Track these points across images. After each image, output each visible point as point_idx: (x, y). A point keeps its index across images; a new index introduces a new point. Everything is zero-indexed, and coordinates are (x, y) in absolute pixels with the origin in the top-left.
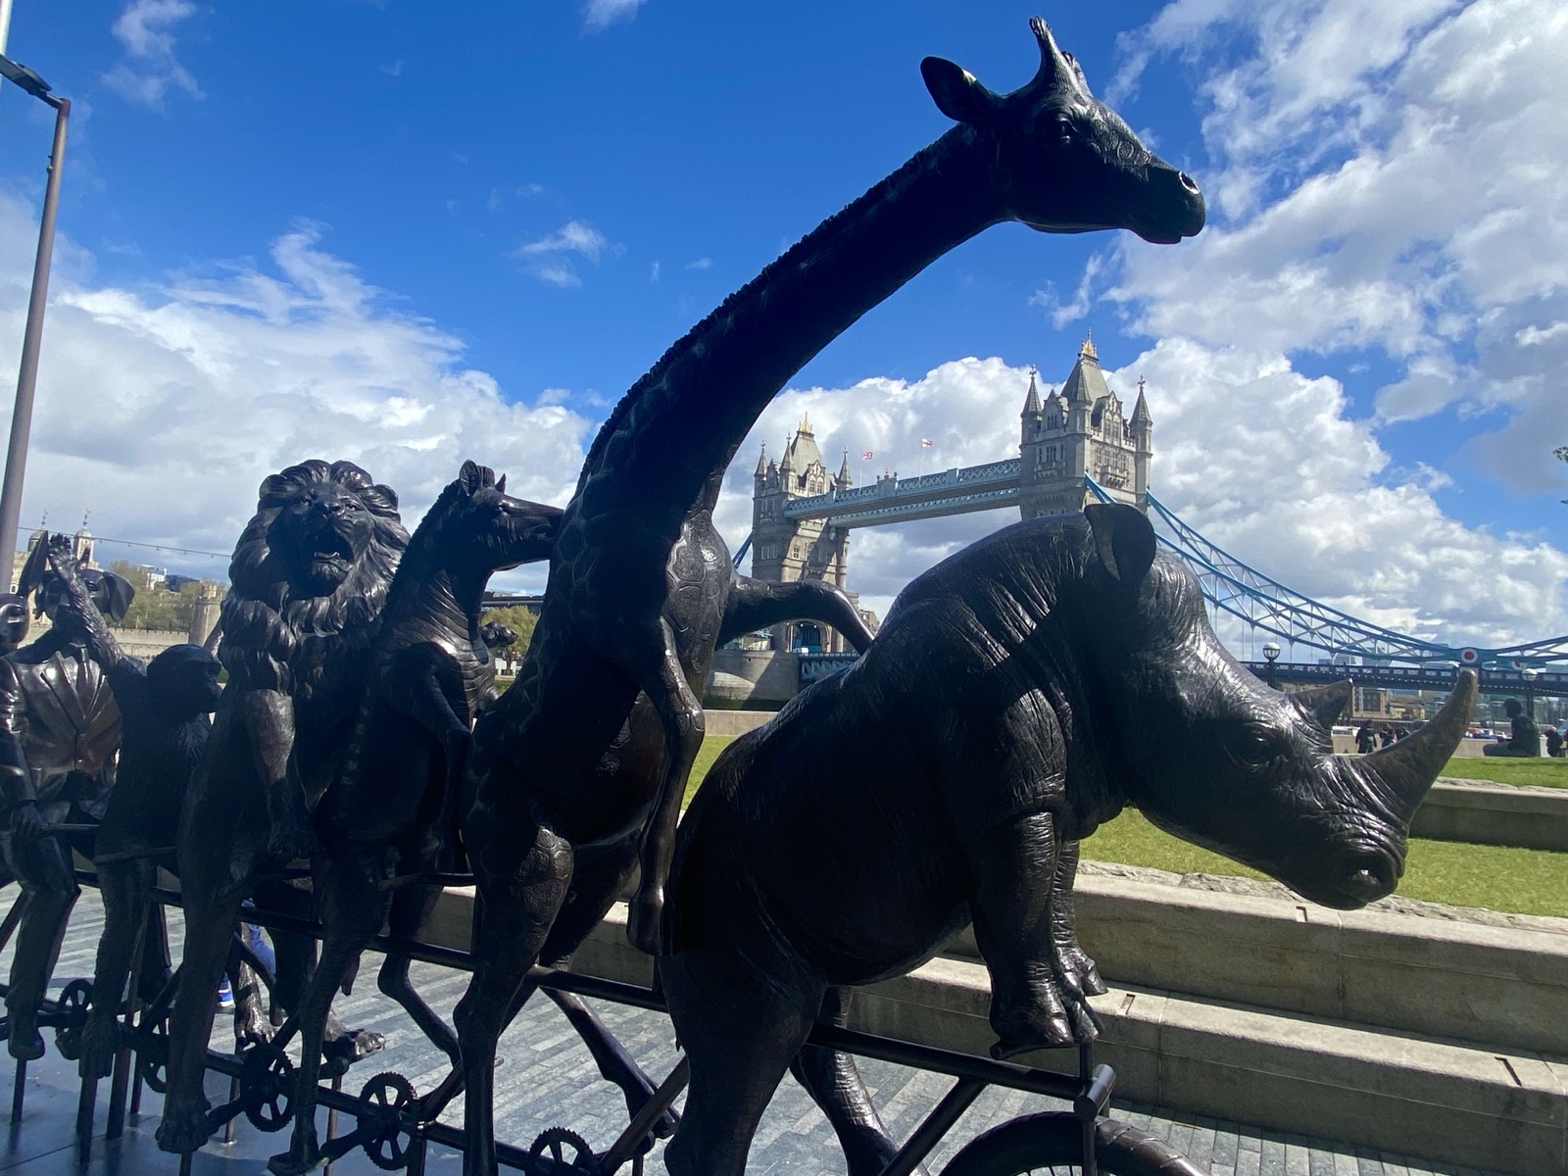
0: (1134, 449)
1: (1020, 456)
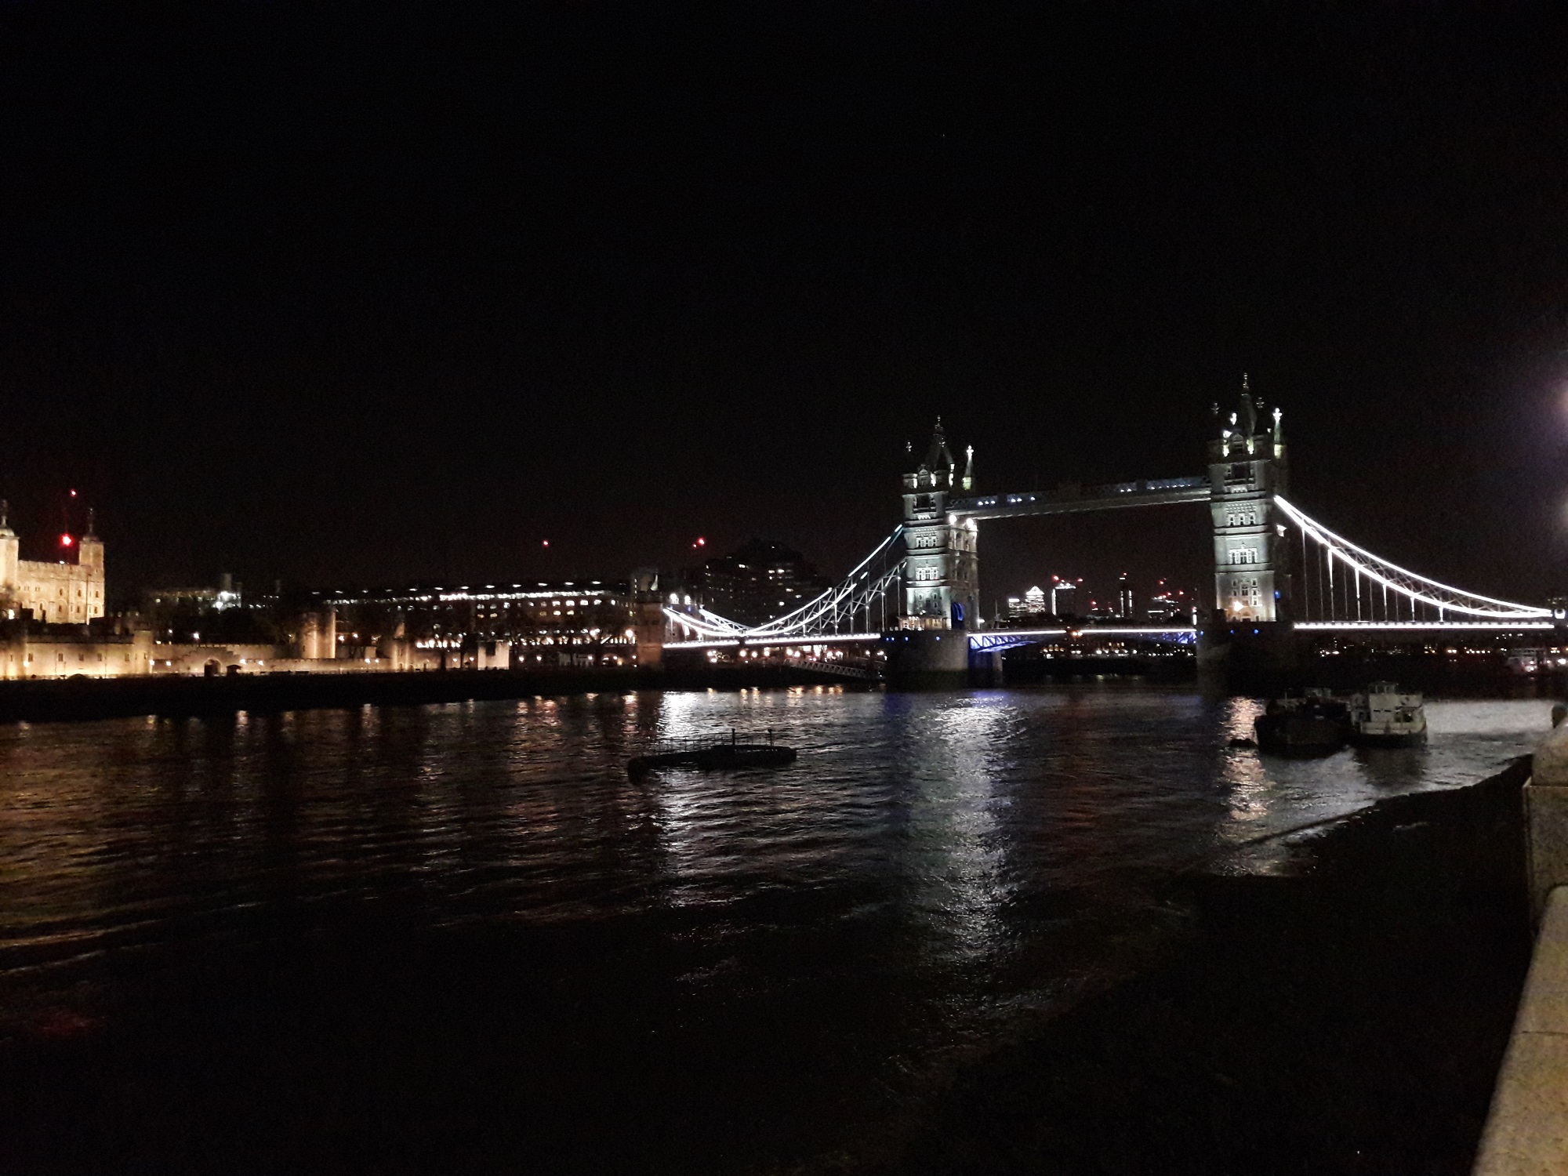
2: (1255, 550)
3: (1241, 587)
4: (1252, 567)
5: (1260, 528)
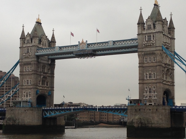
0: (170, 37)
1: (137, 38)
2: (154, 73)
3: (149, 90)
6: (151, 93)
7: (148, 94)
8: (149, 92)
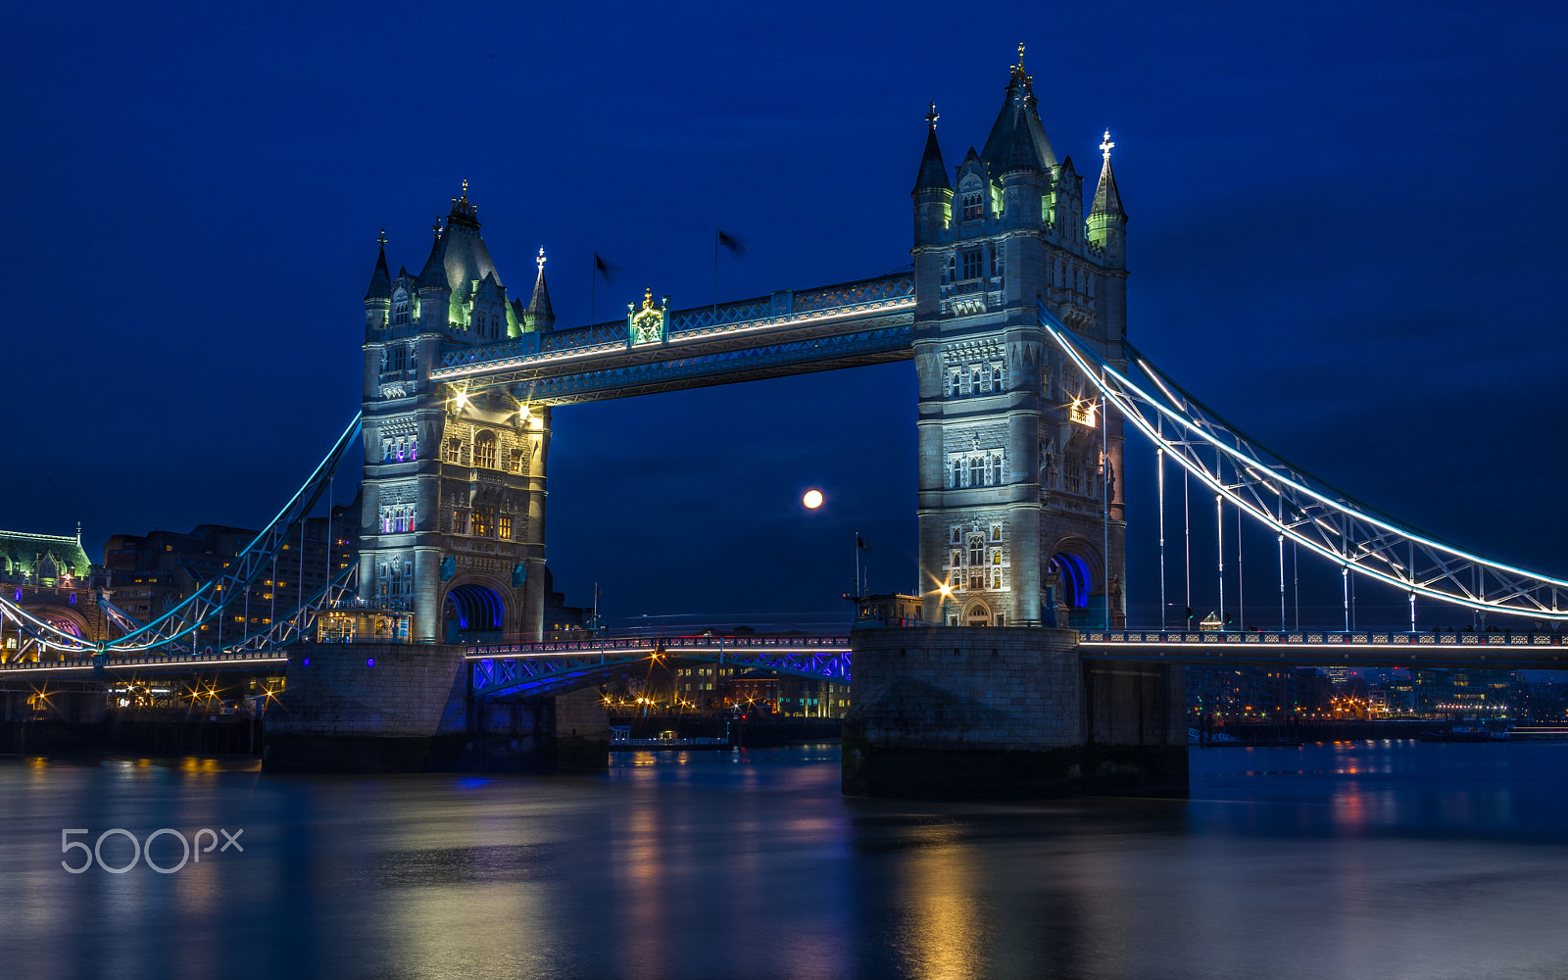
0: (1101, 263)
2: (998, 453)
3: (969, 545)
4: (993, 494)
5: (1008, 399)
6: (981, 563)
7: (966, 567)
8: (968, 559)
